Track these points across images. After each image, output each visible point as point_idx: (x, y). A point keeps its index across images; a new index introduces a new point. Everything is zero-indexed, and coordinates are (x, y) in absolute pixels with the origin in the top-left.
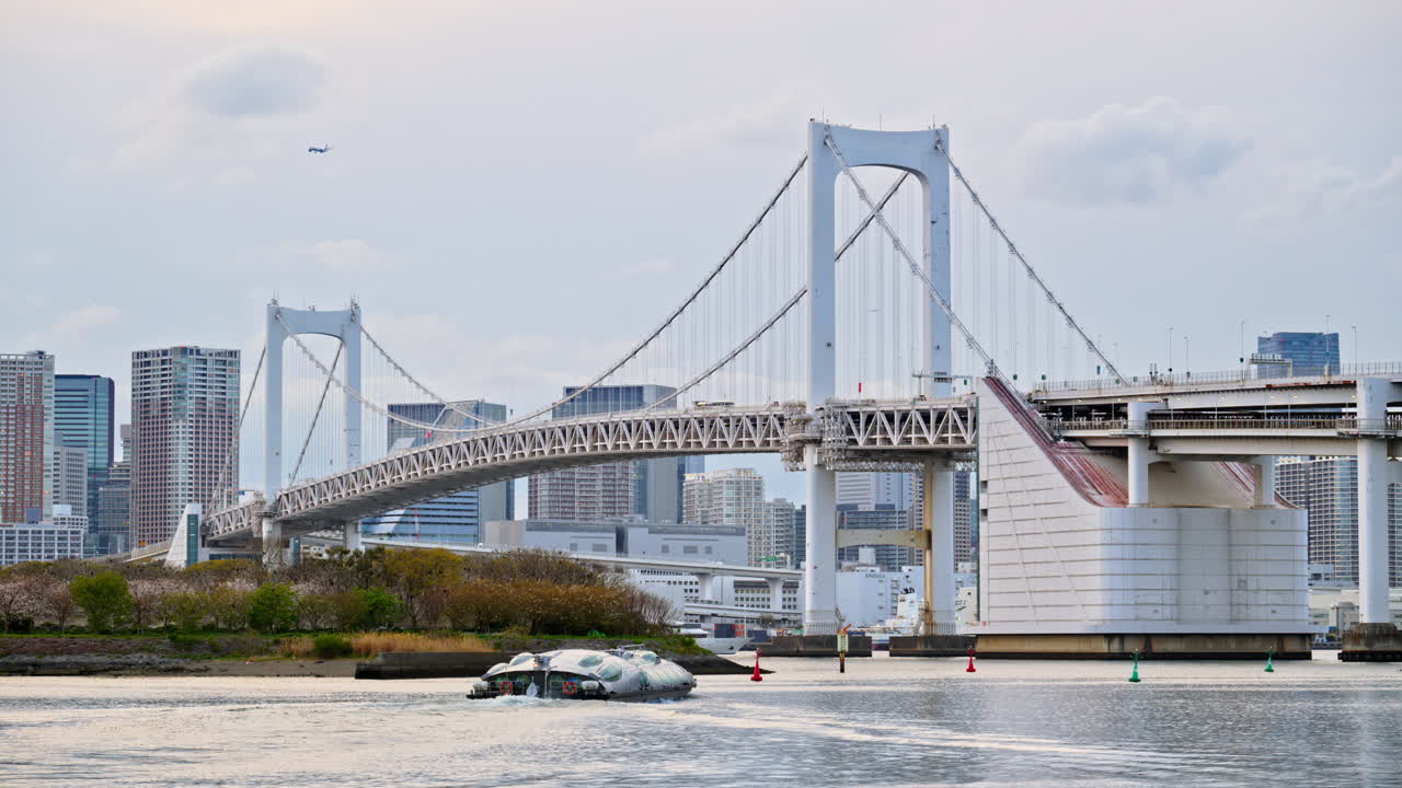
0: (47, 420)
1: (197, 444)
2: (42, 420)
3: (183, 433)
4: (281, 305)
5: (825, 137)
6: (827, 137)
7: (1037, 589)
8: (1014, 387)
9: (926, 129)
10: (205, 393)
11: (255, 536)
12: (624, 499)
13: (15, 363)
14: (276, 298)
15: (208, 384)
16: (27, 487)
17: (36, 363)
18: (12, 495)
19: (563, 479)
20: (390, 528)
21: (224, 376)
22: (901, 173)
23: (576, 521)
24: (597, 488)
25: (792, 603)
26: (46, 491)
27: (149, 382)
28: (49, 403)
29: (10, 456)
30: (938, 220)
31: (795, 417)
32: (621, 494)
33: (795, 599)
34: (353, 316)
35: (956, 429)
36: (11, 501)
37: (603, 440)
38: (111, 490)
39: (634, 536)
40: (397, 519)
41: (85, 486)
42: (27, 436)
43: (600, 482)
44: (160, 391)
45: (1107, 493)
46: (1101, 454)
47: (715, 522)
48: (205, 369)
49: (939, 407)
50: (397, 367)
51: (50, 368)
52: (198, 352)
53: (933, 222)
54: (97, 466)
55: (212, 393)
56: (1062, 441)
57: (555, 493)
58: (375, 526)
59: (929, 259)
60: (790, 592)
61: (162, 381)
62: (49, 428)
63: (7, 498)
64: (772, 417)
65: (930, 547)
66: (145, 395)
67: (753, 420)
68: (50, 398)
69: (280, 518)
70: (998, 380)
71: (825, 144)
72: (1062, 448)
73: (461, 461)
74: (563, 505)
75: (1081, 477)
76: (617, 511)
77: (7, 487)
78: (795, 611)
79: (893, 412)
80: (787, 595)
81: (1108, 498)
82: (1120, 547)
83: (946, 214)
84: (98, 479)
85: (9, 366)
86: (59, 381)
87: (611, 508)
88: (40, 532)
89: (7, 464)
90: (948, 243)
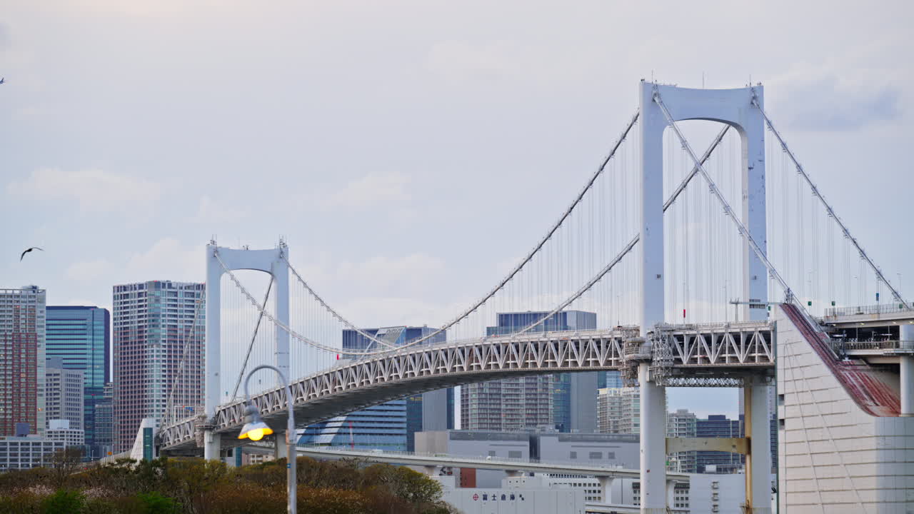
0: (39, 346)
1: (170, 366)
2: (36, 346)
3: (157, 356)
4: (218, 246)
5: (654, 96)
6: (655, 95)
7: (825, 489)
8: (808, 312)
9: (744, 87)
10: (176, 321)
11: (198, 446)
12: (545, 411)
13: (11, 296)
14: (214, 239)
15: (178, 314)
16: (23, 405)
17: (30, 297)
18: (11, 412)
19: (491, 394)
20: (329, 439)
21: (193, 306)
22: (723, 125)
23: (503, 431)
24: (521, 402)
25: (685, 502)
26: (39, 408)
27: (128, 313)
28: (42, 332)
29: (8, 378)
30: (755, 167)
31: (630, 340)
32: (542, 407)
33: (687, 499)
34: (282, 254)
35: (761, 349)
36: (8, 417)
37: (477, 361)
38: (105, 406)
39: (545, 444)
40: (336, 430)
41: (82, 403)
42: (23, 361)
43: (524, 397)
44: (136, 320)
45: (883, 404)
46: (881, 371)
47: (625, 430)
48: (176, 300)
49: (748, 330)
50: (317, 298)
51: (43, 300)
52: (170, 285)
53: (750, 168)
54: (95, 385)
55: (182, 322)
56: (847, 360)
57: (484, 406)
58: (318, 437)
59: (747, 200)
60: (682, 492)
61: (139, 312)
62: (42, 353)
63: (5, 414)
64: (613, 340)
65: (749, 452)
66: (125, 323)
67: (598, 342)
68: (42, 326)
69: (219, 430)
70: (794, 306)
71: (654, 101)
72: (846, 365)
73: (364, 380)
74: (491, 416)
75: (861, 390)
76: (539, 421)
77: (5, 404)
78: (687, 509)
79: (739, 333)
80: (680, 495)
81: (884, 408)
82: (893, 451)
83: (762, 161)
84: (96, 397)
85: (6, 299)
86: (52, 312)
87: (533, 419)
88: (28, 444)
89: (6, 385)
90: (764, 186)
